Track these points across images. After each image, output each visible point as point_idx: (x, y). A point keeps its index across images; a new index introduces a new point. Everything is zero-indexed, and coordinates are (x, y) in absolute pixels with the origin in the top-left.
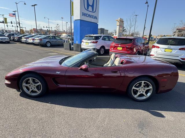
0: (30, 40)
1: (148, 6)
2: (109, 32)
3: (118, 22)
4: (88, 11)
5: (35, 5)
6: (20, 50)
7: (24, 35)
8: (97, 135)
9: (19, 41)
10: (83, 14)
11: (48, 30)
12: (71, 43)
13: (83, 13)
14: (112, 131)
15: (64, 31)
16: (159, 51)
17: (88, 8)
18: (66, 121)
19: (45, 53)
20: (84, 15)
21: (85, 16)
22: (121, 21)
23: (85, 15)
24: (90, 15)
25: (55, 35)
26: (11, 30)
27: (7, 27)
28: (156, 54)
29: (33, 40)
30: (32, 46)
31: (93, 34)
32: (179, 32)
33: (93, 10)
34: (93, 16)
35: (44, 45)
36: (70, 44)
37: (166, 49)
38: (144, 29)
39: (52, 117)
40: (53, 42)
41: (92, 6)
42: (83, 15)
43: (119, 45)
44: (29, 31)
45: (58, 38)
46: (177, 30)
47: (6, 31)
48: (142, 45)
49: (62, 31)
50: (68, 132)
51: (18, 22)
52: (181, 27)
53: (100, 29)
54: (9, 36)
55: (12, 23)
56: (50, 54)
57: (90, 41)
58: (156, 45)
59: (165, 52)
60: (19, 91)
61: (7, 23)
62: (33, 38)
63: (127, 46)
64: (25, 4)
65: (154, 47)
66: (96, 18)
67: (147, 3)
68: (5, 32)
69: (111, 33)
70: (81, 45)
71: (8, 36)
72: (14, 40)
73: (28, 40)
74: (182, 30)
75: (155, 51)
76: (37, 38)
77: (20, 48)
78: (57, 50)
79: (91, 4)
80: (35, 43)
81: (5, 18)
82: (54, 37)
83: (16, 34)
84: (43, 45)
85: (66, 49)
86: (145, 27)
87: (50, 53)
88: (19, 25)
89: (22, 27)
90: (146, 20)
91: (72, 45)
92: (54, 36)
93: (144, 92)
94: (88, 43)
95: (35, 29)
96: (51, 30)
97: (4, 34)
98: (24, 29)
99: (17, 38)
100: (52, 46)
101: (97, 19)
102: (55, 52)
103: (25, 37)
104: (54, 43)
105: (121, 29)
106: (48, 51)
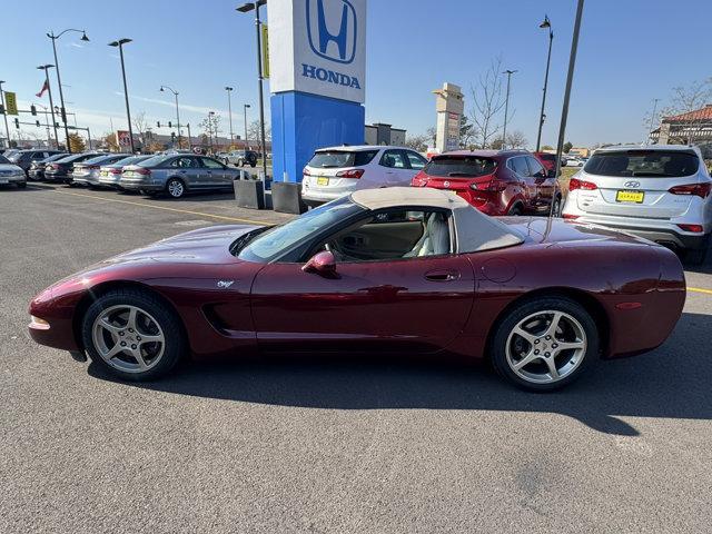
0: (105, 176)
1: (552, 36)
2: (409, 137)
3: (443, 97)
4: (323, 56)
5: (122, 42)
6: (65, 211)
7: (80, 155)
8: (356, 521)
9: (63, 177)
10: (305, 70)
11: (177, 135)
12: (263, 180)
13: (305, 66)
14: (416, 502)
15: (239, 137)
16: (596, 199)
17: (323, 48)
18: (238, 472)
19: (164, 221)
20: (309, 74)
21: (313, 76)
22: (455, 96)
23: (312, 72)
24: (331, 73)
25: (204, 152)
26: (33, 139)
27: (18, 127)
28: (585, 213)
29: (118, 172)
30: (113, 197)
31: (346, 145)
32: (672, 129)
33: (343, 55)
34: (343, 76)
35: (160, 193)
36: (259, 185)
37: (622, 190)
38: (542, 122)
39: (183, 461)
40: (193, 178)
41: (341, 40)
42: (305, 74)
43: (443, 180)
44: (100, 142)
45: (212, 165)
46: (664, 122)
47: (13, 144)
48: (533, 180)
49: (229, 137)
50: (246, 513)
51: (60, 106)
52: (678, 111)
53: (374, 127)
54: (24, 161)
55: (34, 111)
56: (183, 223)
57: (333, 172)
58: (584, 177)
59: (619, 205)
60: (80, 357)
61: (16, 114)
62: (116, 165)
63: (474, 186)
64: (85, 38)
65: (575, 184)
66: (355, 83)
67: (547, 24)
68: (7, 146)
69: (419, 143)
70: (300, 188)
71: (19, 163)
72: (41, 176)
73: (96, 174)
74: (683, 122)
75: (582, 200)
76: (132, 167)
77: (67, 206)
78: (207, 209)
79: (335, 30)
80: (126, 185)
81: (6, 93)
82: (198, 161)
83: (51, 154)
84: (156, 192)
85: (242, 205)
86: (543, 115)
87: (183, 220)
88: (65, 120)
89: (73, 128)
90: (545, 90)
91: (268, 187)
92: (199, 159)
93: (552, 354)
94: (328, 177)
95: (126, 132)
96: (186, 134)
97: (5, 155)
98: (83, 135)
99: (53, 168)
100: (191, 194)
101: (358, 87)
102: (200, 218)
103: (86, 162)
104: (197, 183)
105: (454, 123)
106: (173, 213)
